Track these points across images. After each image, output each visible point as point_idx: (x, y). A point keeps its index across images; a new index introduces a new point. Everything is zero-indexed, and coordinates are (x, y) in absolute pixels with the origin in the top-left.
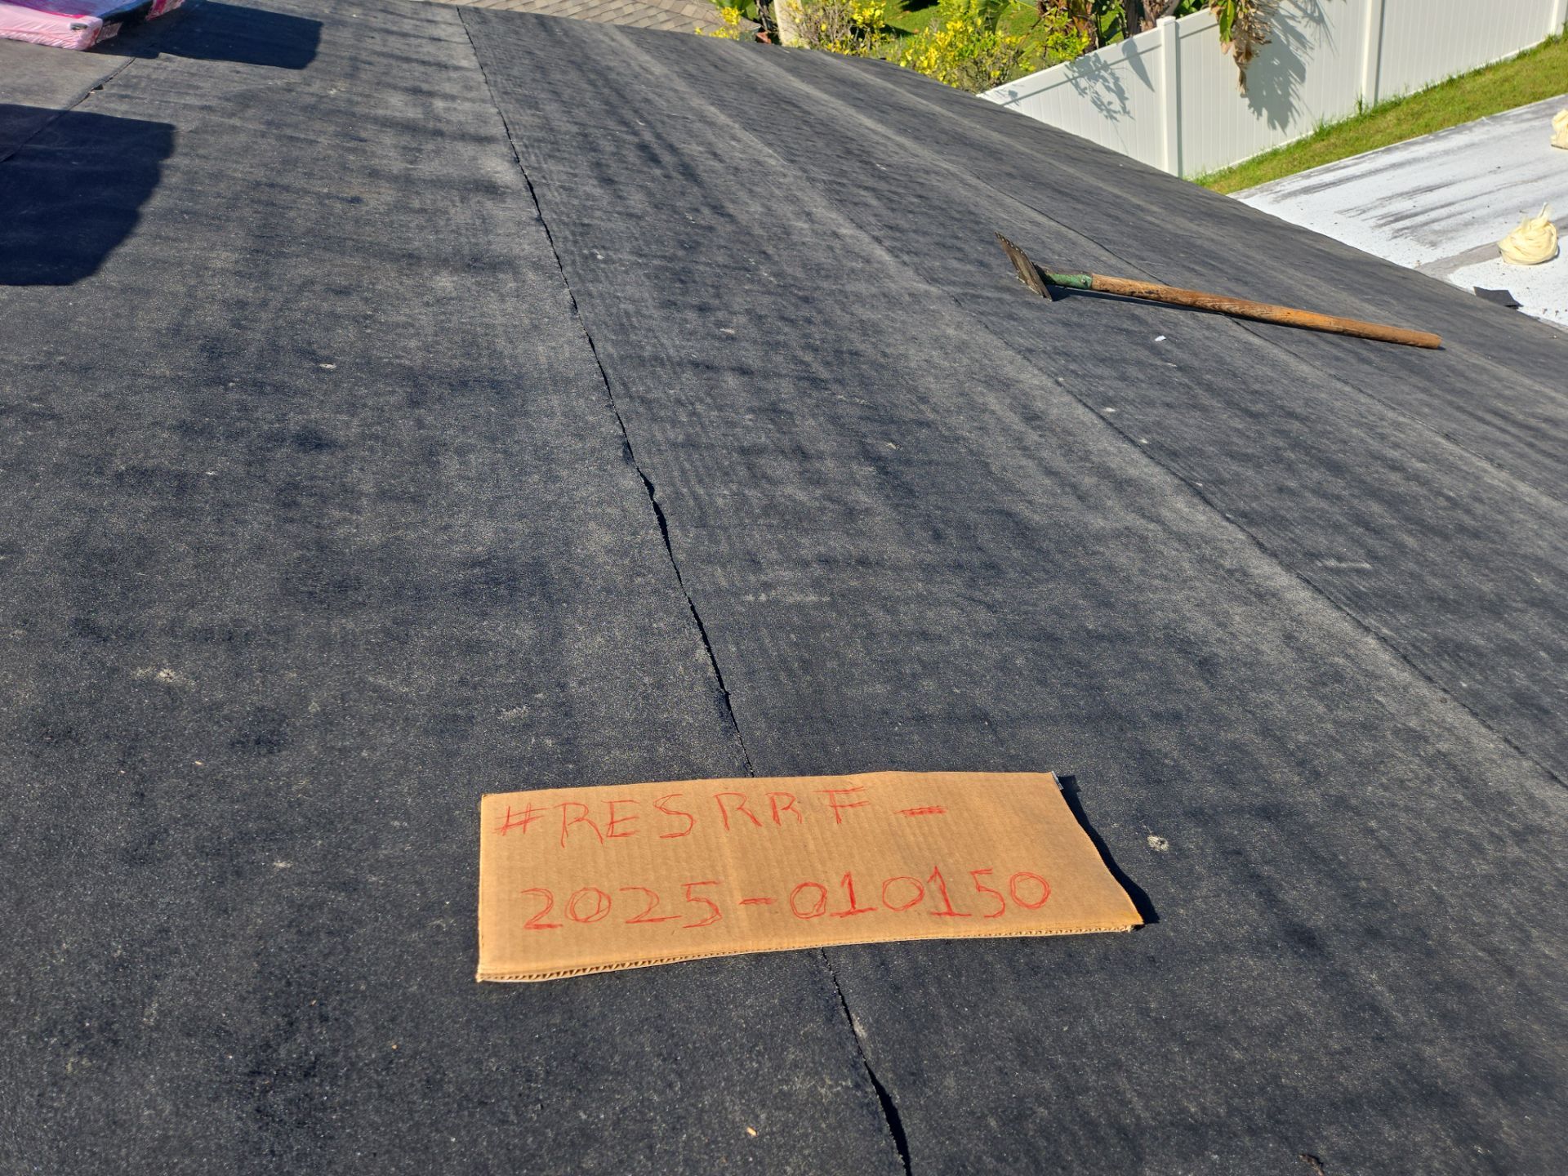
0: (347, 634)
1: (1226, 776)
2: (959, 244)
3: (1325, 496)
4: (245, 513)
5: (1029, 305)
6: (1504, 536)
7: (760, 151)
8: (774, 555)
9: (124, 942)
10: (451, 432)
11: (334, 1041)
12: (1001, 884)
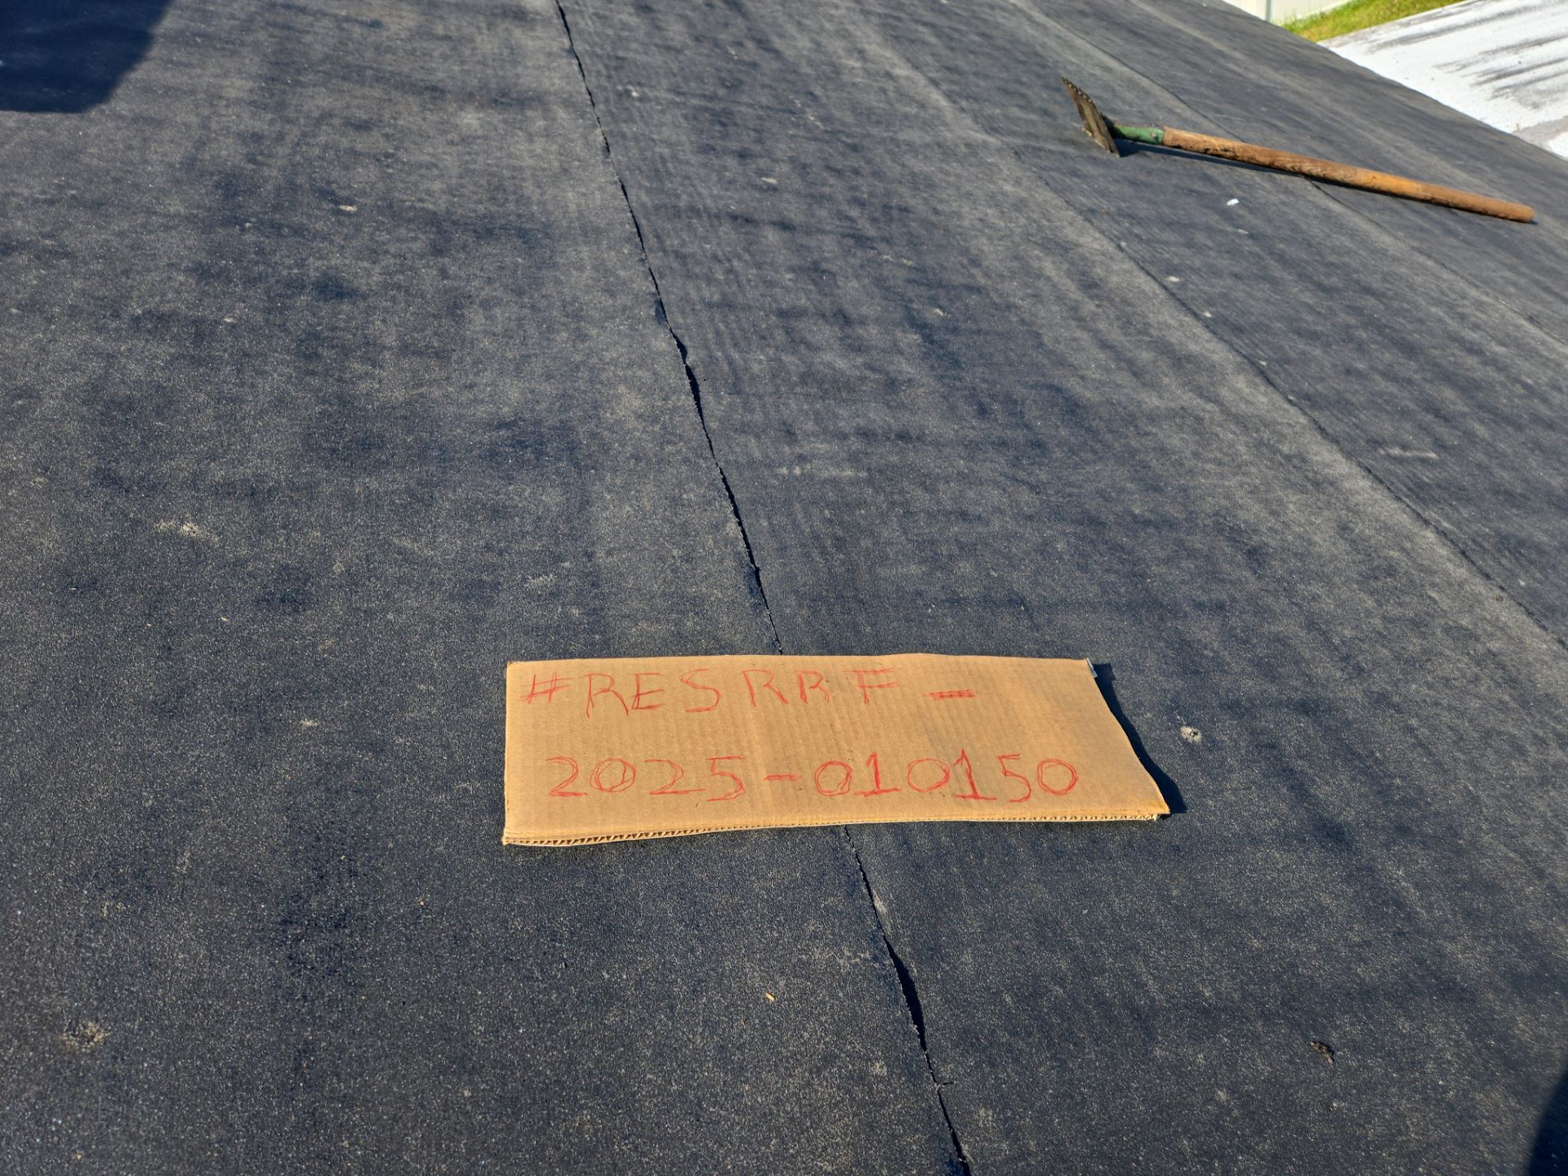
0: (370, 494)
1: (1266, 670)
2: (1023, 90)
3: (1395, 379)
4: (265, 364)
5: (1094, 161)
8: (810, 426)
9: (156, 793)
10: (476, 283)
11: (363, 895)
12: (1029, 772)
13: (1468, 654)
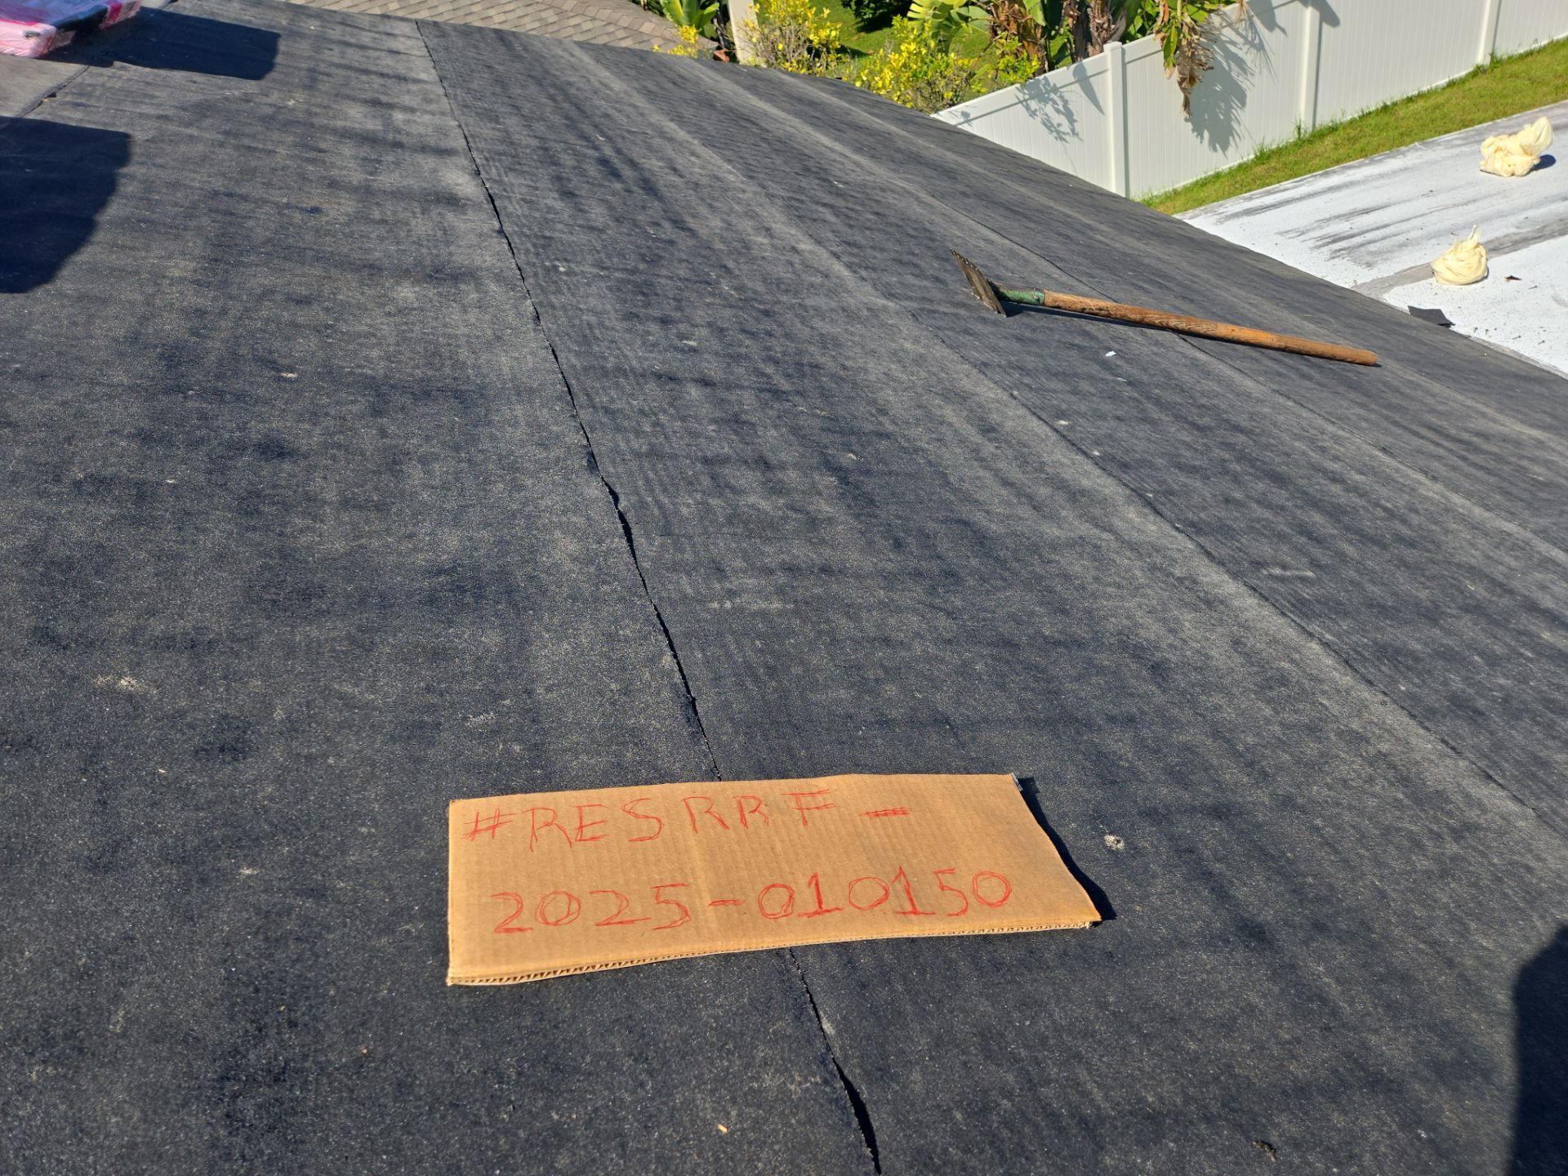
0: (311, 642)
1: (1178, 777)
2: (915, 260)
3: (1269, 506)
4: (207, 521)
5: (984, 321)
6: (1438, 546)
7: (720, 167)
8: (739, 563)
9: (89, 950)
10: (414, 441)
11: (303, 1046)
12: (964, 883)
13: (1361, 756)
